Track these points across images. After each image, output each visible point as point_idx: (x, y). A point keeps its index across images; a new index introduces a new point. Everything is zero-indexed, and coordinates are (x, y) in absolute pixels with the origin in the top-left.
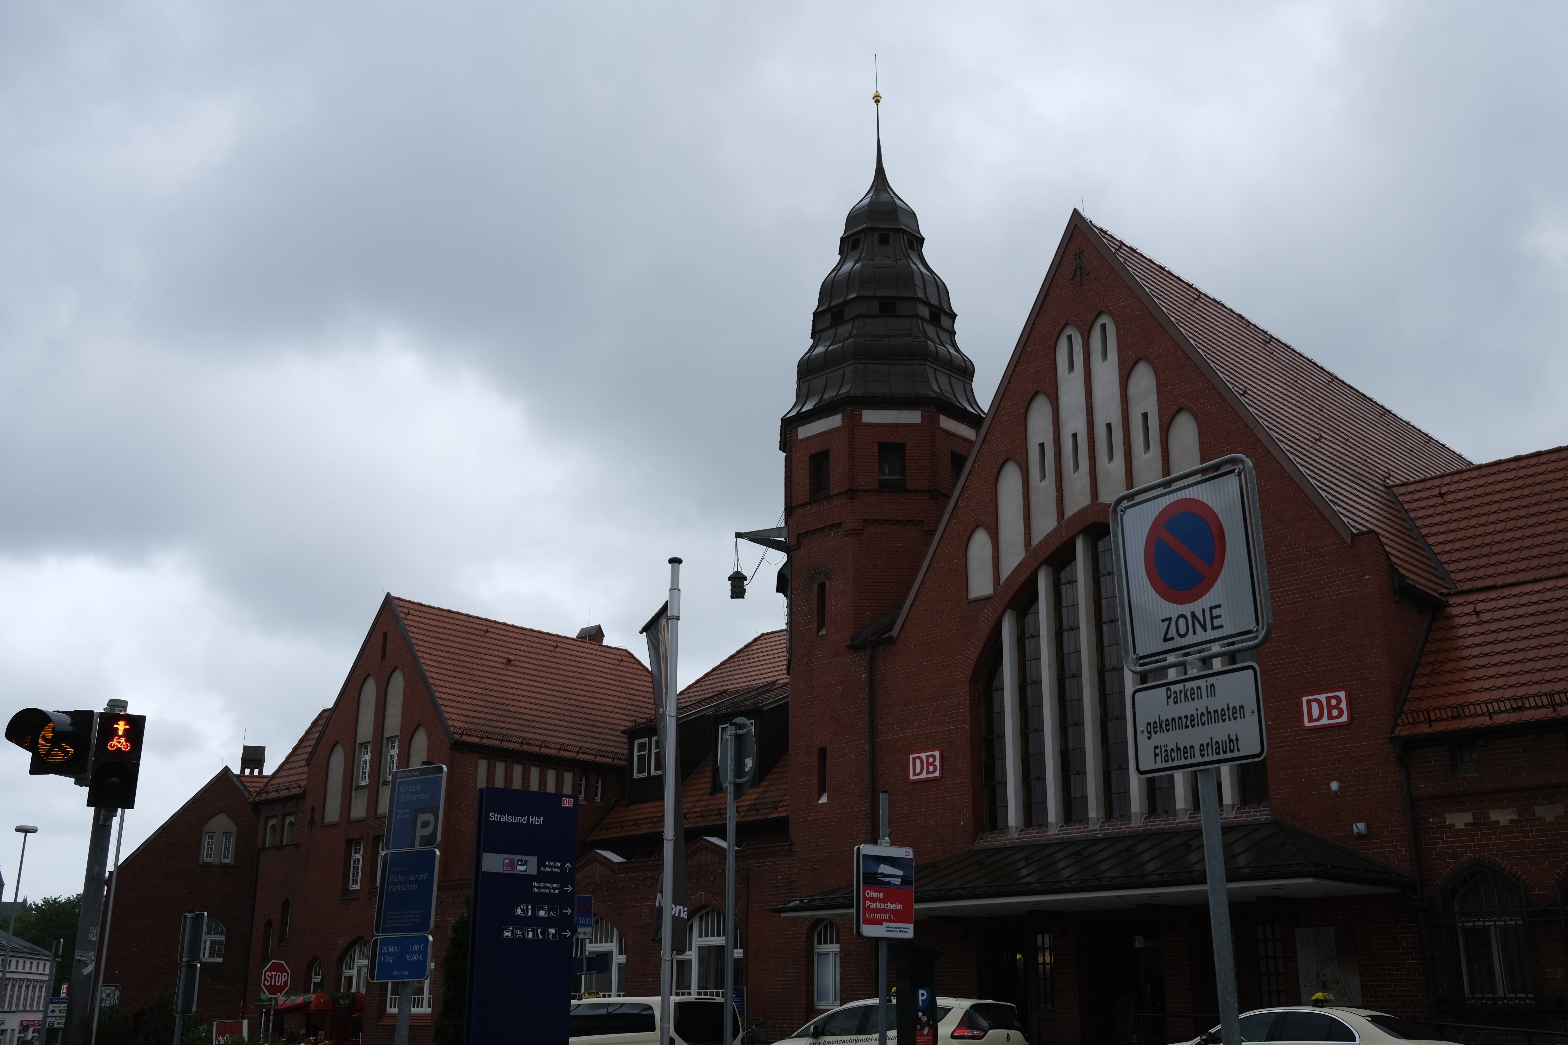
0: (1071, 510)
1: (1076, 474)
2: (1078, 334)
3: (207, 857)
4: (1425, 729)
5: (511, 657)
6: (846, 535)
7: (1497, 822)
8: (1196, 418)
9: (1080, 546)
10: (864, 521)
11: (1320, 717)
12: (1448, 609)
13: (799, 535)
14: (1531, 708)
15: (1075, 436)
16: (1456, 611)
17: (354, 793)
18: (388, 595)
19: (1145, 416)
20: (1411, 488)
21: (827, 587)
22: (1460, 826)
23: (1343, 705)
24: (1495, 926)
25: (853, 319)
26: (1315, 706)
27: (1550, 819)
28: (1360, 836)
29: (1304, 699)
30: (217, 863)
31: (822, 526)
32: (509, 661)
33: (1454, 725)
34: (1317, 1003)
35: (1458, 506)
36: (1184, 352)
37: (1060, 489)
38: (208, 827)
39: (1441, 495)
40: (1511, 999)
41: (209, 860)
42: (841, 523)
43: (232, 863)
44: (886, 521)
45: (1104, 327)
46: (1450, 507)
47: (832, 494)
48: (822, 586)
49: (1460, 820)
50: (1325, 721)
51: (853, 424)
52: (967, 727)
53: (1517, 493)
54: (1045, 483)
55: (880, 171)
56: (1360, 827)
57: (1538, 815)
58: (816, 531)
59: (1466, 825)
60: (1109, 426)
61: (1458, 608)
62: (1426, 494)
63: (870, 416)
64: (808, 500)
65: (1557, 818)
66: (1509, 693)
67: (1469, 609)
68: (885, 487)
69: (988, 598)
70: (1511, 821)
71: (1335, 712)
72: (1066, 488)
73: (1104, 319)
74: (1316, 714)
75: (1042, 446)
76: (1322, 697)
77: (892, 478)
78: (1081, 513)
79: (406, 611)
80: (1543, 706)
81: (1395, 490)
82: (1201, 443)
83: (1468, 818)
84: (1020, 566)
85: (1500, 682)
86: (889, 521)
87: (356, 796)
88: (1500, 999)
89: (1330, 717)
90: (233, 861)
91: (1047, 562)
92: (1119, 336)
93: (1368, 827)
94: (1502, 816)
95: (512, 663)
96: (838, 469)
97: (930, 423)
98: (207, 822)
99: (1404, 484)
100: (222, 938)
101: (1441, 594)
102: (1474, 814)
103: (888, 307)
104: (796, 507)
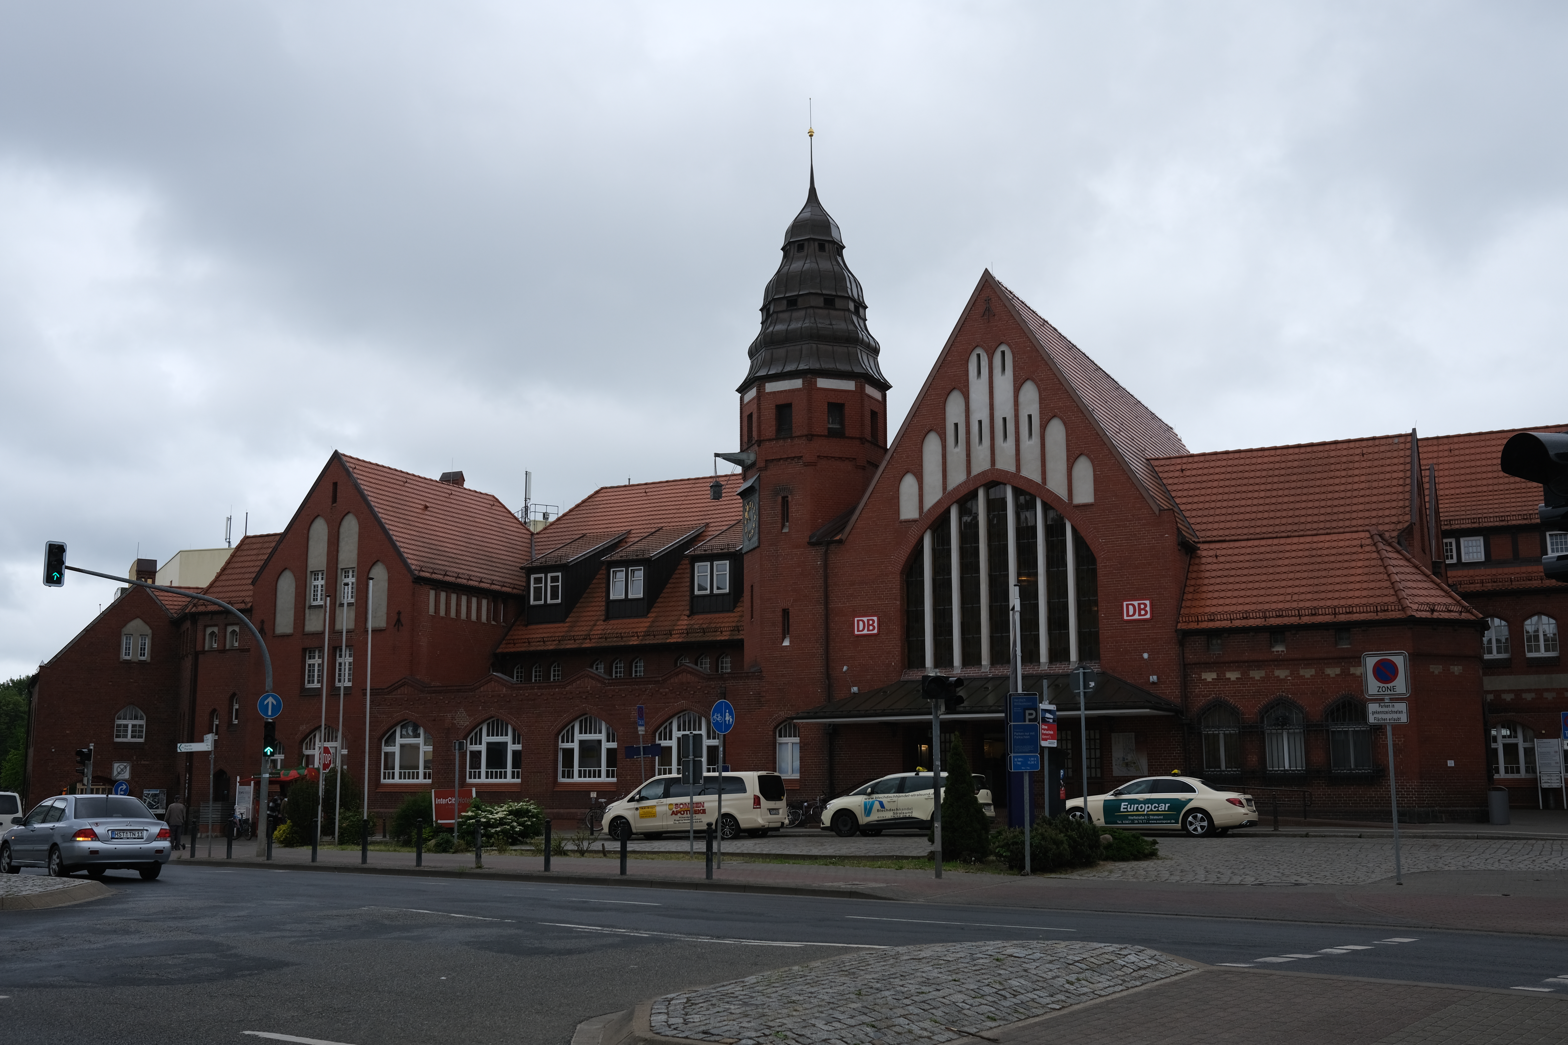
0: (976, 471)
1: (980, 447)
2: (985, 354)
3: (126, 655)
4: (1193, 626)
5: (428, 504)
6: (806, 466)
7: (1230, 679)
8: (1065, 424)
9: (981, 493)
10: (818, 456)
11: (1134, 614)
12: (1199, 552)
13: (766, 461)
14: (1253, 618)
15: (980, 422)
16: (1204, 553)
17: (307, 611)
18: (336, 451)
19: (1030, 417)
20: (1163, 462)
21: (790, 499)
22: (1209, 680)
23: (1148, 609)
24: (1224, 734)
25: (806, 308)
26: (1131, 608)
27: (1257, 678)
28: (1153, 683)
29: (1125, 603)
30: (136, 660)
31: (786, 456)
32: (426, 507)
33: (1211, 625)
34: (1175, 775)
35: (1193, 479)
36: (1059, 380)
37: (968, 455)
38: (125, 630)
39: (1182, 470)
40: (1229, 771)
41: (127, 658)
42: (802, 457)
43: (149, 660)
44: (832, 457)
45: (1003, 353)
46: (1187, 480)
47: (794, 435)
48: (784, 498)
49: (1210, 676)
50: (1136, 617)
51: (810, 387)
52: (898, 603)
53: (1228, 476)
54: (957, 450)
55: (813, 192)
56: (1153, 678)
57: (1251, 676)
58: (780, 459)
59: (1213, 679)
60: (1005, 419)
61: (1205, 551)
62: (1172, 468)
63: (823, 383)
64: (774, 437)
65: (1261, 677)
66: (1240, 608)
67: (1211, 553)
68: (832, 434)
69: (915, 521)
70: (1237, 678)
71: (1143, 612)
72: (973, 455)
73: (1003, 348)
74: (1131, 613)
75: (956, 425)
76: (1136, 603)
77: (835, 426)
78: (984, 473)
79: (353, 466)
80: (1260, 618)
81: (1152, 462)
82: (1067, 440)
83: (1214, 675)
84: (939, 502)
85: (1234, 601)
86: (834, 457)
87: (310, 614)
88: (1224, 771)
89: (1140, 615)
90: (149, 659)
91: (957, 502)
92: (1014, 361)
93: (1158, 678)
94: (1233, 676)
95: (429, 509)
96: (798, 417)
97: (860, 390)
98: (125, 625)
99: (1157, 459)
100: (142, 722)
101: (1194, 541)
102: (1217, 674)
103: (829, 302)
104: (763, 440)
